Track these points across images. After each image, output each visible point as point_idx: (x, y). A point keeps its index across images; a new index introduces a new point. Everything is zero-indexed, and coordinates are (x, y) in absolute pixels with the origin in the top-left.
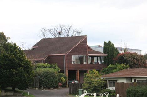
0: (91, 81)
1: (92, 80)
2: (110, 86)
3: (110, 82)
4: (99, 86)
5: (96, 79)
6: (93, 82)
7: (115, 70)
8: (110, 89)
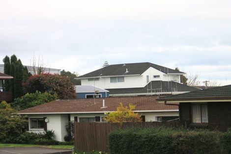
0: (6, 119)
1: (7, 117)
2: (33, 128)
3: (33, 121)
4: (17, 127)
5: (12, 116)
6: (9, 121)
7: (36, 102)
8: (34, 132)
